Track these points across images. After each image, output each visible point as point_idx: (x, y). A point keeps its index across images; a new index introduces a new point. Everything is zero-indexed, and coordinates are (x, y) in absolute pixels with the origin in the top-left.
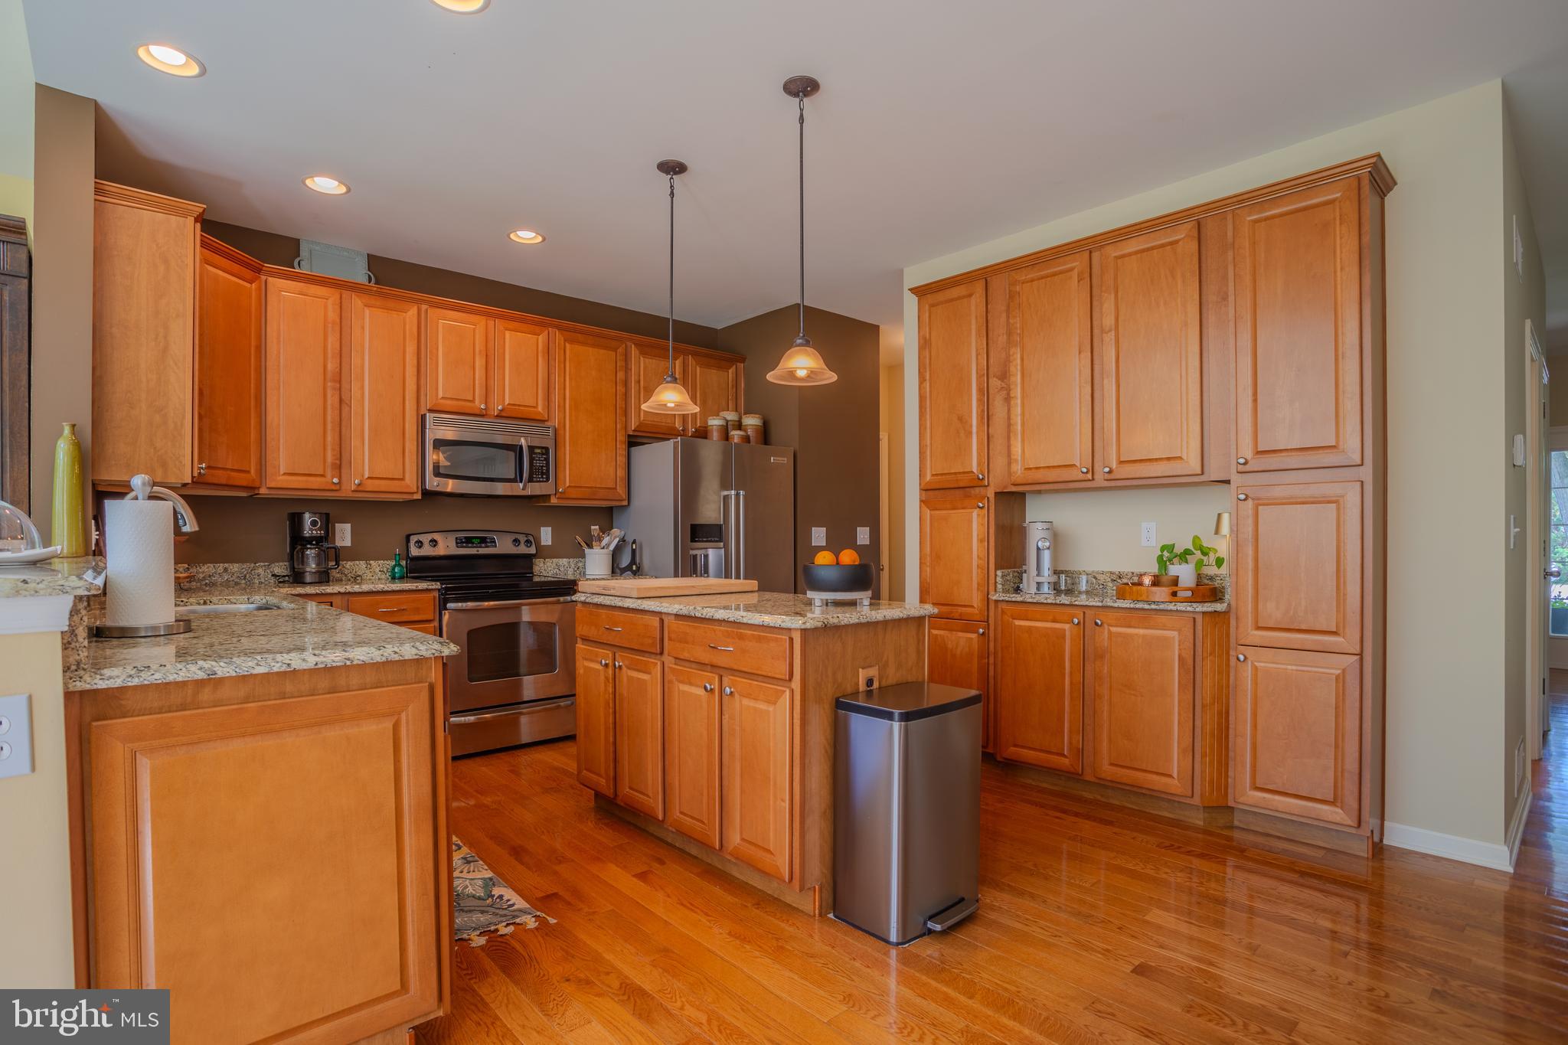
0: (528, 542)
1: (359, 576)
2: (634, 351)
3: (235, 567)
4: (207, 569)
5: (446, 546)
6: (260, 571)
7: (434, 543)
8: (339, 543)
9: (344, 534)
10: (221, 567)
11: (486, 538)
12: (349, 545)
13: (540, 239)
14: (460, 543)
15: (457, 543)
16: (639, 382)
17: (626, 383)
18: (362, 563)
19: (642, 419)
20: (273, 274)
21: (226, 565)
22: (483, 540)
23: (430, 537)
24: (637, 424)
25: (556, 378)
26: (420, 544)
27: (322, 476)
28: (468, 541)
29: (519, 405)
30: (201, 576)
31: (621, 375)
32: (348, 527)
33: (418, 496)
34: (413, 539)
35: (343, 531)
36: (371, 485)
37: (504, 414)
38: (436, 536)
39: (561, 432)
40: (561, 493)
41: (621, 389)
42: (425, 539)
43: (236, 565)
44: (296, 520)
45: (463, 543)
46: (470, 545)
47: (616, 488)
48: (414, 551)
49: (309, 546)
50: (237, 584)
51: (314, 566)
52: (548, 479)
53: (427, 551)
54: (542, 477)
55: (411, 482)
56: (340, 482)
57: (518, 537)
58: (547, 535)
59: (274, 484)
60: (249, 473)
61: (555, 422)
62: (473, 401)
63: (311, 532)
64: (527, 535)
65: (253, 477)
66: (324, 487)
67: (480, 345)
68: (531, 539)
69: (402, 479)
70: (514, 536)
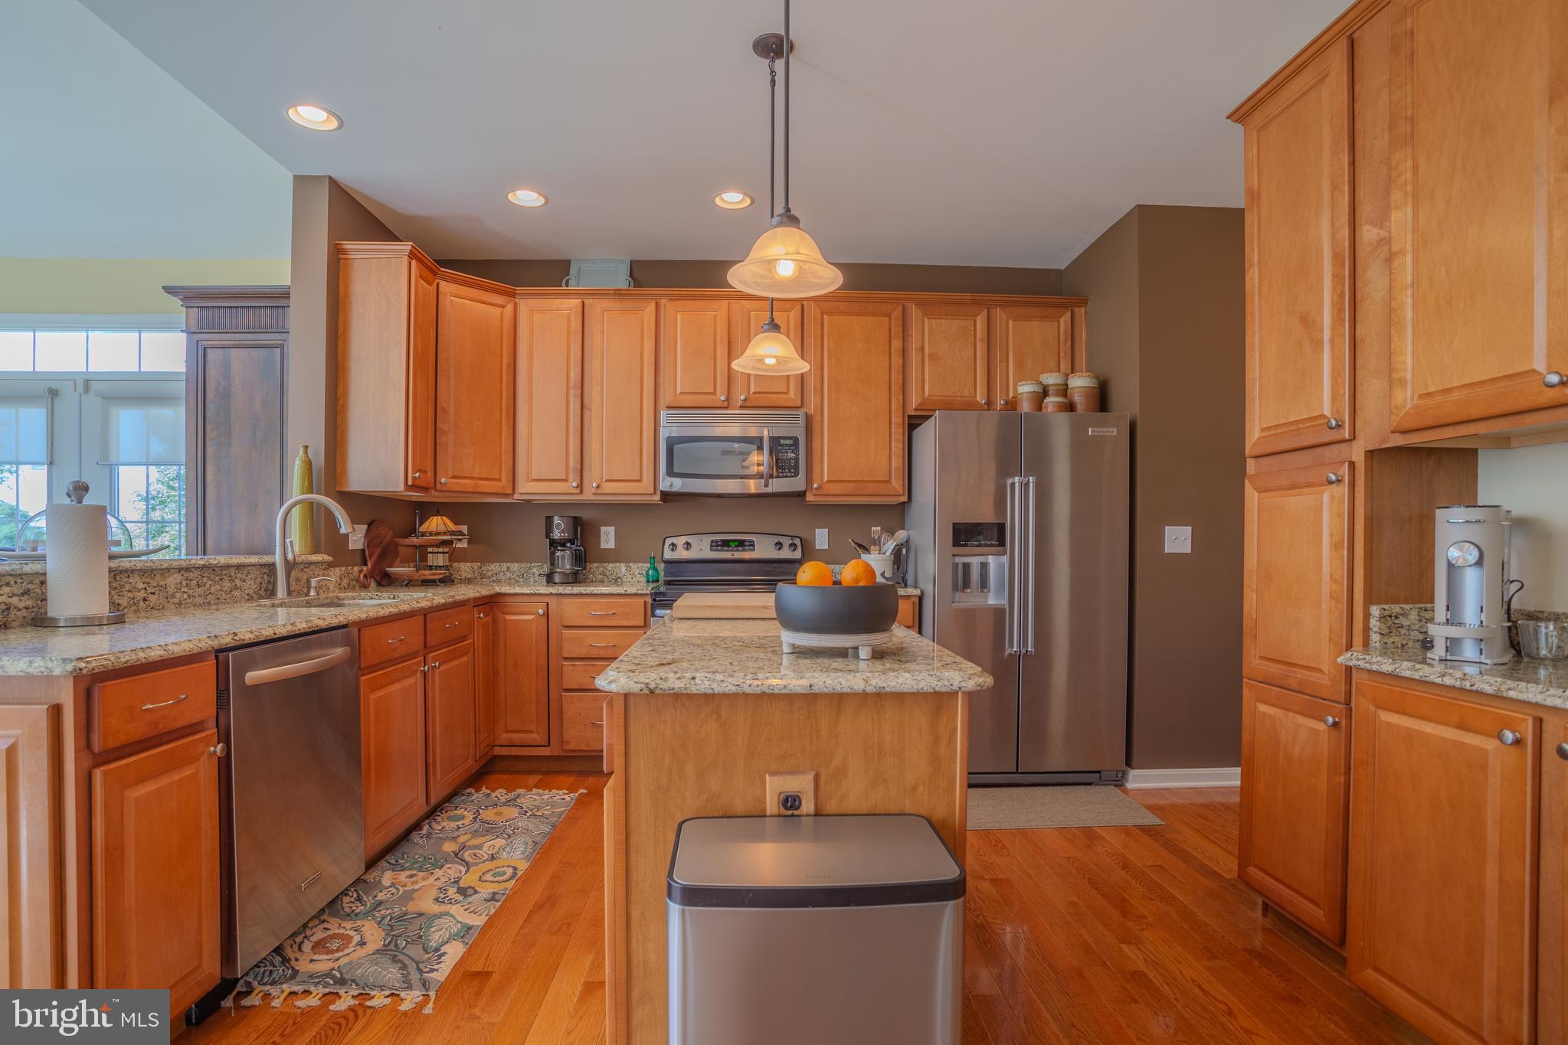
0: (793, 546)
1: (619, 578)
2: (914, 312)
3: (515, 566)
4: (494, 567)
5: (700, 550)
6: (535, 570)
7: (688, 545)
8: (603, 545)
9: (608, 537)
10: (505, 565)
11: (744, 541)
12: (614, 547)
13: (748, 202)
14: (715, 545)
15: (712, 546)
16: (923, 349)
17: (904, 353)
18: (623, 566)
19: (926, 394)
20: (523, 295)
21: (509, 564)
22: (741, 544)
23: (683, 539)
24: (920, 401)
25: (812, 357)
26: (674, 546)
27: (565, 480)
28: (726, 544)
29: (767, 393)
30: (490, 573)
31: (897, 344)
32: (611, 530)
33: (657, 498)
34: (669, 541)
35: (607, 534)
36: (609, 488)
37: (748, 404)
38: (689, 539)
39: (817, 419)
40: (816, 489)
41: (897, 361)
42: (680, 541)
43: (516, 564)
44: (549, 520)
45: (720, 546)
46: (726, 548)
47: (889, 481)
48: (668, 555)
49: (559, 548)
50: (517, 581)
51: (568, 567)
52: (796, 474)
53: (682, 554)
54: (790, 472)
55: (647, 485)
56: (581, 486)
57: (781, 539)
58: (821, 538)
59: (527, 489)
60: (499, 480)
61: (811, 408)
62: (714, 393)
63: (557, 535)
64: (793, 537)
65: (504, 484)
66: (564, 490)
67: (721, 332)
68: (797, 542)
69: (640, 481)
70: (777, 539)
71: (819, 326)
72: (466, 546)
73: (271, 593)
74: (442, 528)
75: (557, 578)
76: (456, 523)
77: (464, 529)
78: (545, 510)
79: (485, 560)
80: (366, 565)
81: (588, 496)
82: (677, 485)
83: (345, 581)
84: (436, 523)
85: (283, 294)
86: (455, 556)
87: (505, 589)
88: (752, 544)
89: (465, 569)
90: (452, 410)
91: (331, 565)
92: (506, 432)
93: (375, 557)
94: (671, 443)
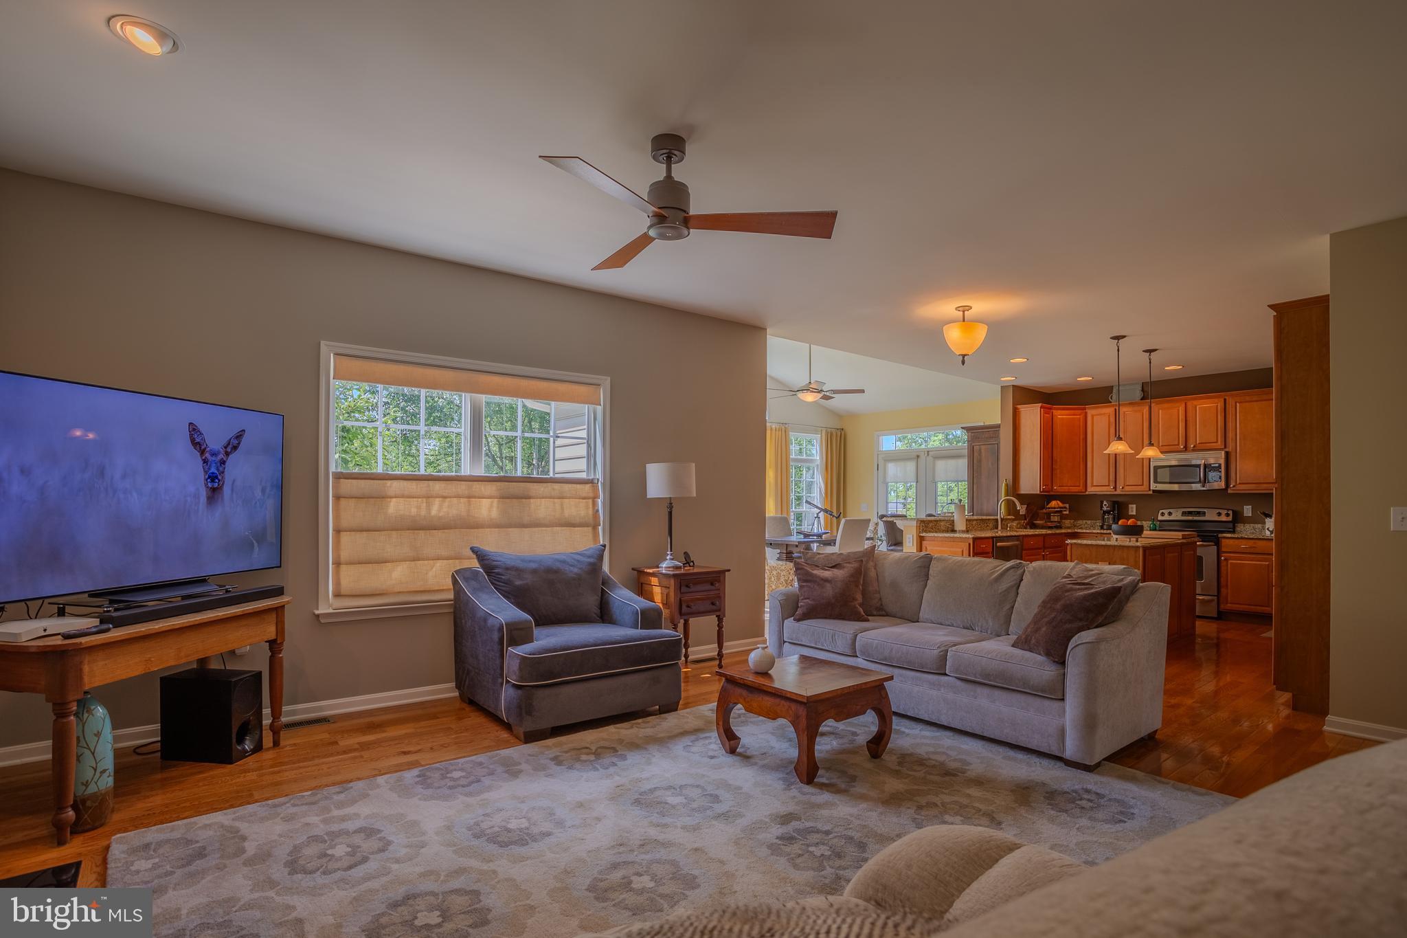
0: (1228, 515)
3: (1089, 522)
4: (1080, 522)
5: (1177, 515)
6: (1098, 524)
7: (1170, 514)
8: (1130, 511)
10: (1084, 521)
11: (1201, 512)
12: (1135, 514)
13: (1183, 367)
14: (1184, 514)
15: (1182, 514)
20: (1089, 408)
21: (1086, 520)
22: (1199, 513)
23: (1169, 511)
25: (1230, 425)
26: (1163, 514)
27: (1108, 486)
28: (1190, 513)
29: (1206, 443)
32: (1134, 506)
33: (1152, 492)
34: (1160, 512)
35: (1132, 508)
36: (1128, 488)
37: (1195, 448)
38: (1171, 510)
40: (1234, 486)
42: (1166, 512)
44: (1102, 502)
45: (1187, 514)
46: (1190, 515)
48: (1160, 518)
49: (1106, 513)
52: (1221, 481)
53: (1166, 517)
54: (1217, 480)
55: (1145, 487)
56: (1115, 488)
57: (1221, 511)
58: (1247, 511)
59: (1091, 490)
60: (1079, 486)
61: (1229, 449)
62: (1178, 445)
63: (1105, 508)
64: (1228, 510)
65: (1081, 488)
66: (1109, 490)
67: (1182, 417)
68: (1230, 512)
69: (1142, 485)
70: (1218, 511)
71: (1234, 409)
72: (1068, 513)
73: (997, 528)
74: (1057, 506)
75: (1105, 527)
76: (1063, 503)
77: (1067, 506)
78: (1100, 498)
79: (1076, 519)
80: (1026, 519)
81: (1118, 492)
82: (1160, 487)
83: (1019, 526)
84: (1054, 503)
85: (998, 426)
86: (1063, 517)
87: (1079, 531)
88: (1204, 513)
89: (1067, 522)
90: (1058, 460)
91: (1013, 520)
92: (1082, 466)
93: (1029, 518)
94: (1156, 468)
